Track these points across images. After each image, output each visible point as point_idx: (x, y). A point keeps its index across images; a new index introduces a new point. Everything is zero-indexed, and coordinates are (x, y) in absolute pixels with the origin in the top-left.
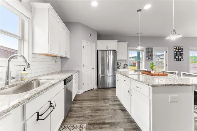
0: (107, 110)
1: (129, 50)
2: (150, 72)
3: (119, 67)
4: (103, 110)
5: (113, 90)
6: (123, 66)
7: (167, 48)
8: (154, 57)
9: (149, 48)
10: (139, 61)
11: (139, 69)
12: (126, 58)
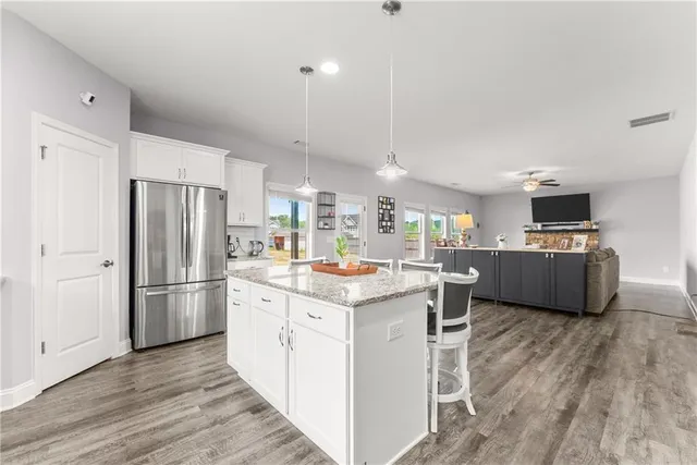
0: (190, 433)
1: (267, 193)
2: (336, 265)
3: (233, 254)
4: (172, 439)
5: (210, 343)
6: (247, 249)
7: (366, 198)
8: (338, 221)
9: (325, 193)
10: (295, 231)
11: (297, 258)
12: (258, 222)
